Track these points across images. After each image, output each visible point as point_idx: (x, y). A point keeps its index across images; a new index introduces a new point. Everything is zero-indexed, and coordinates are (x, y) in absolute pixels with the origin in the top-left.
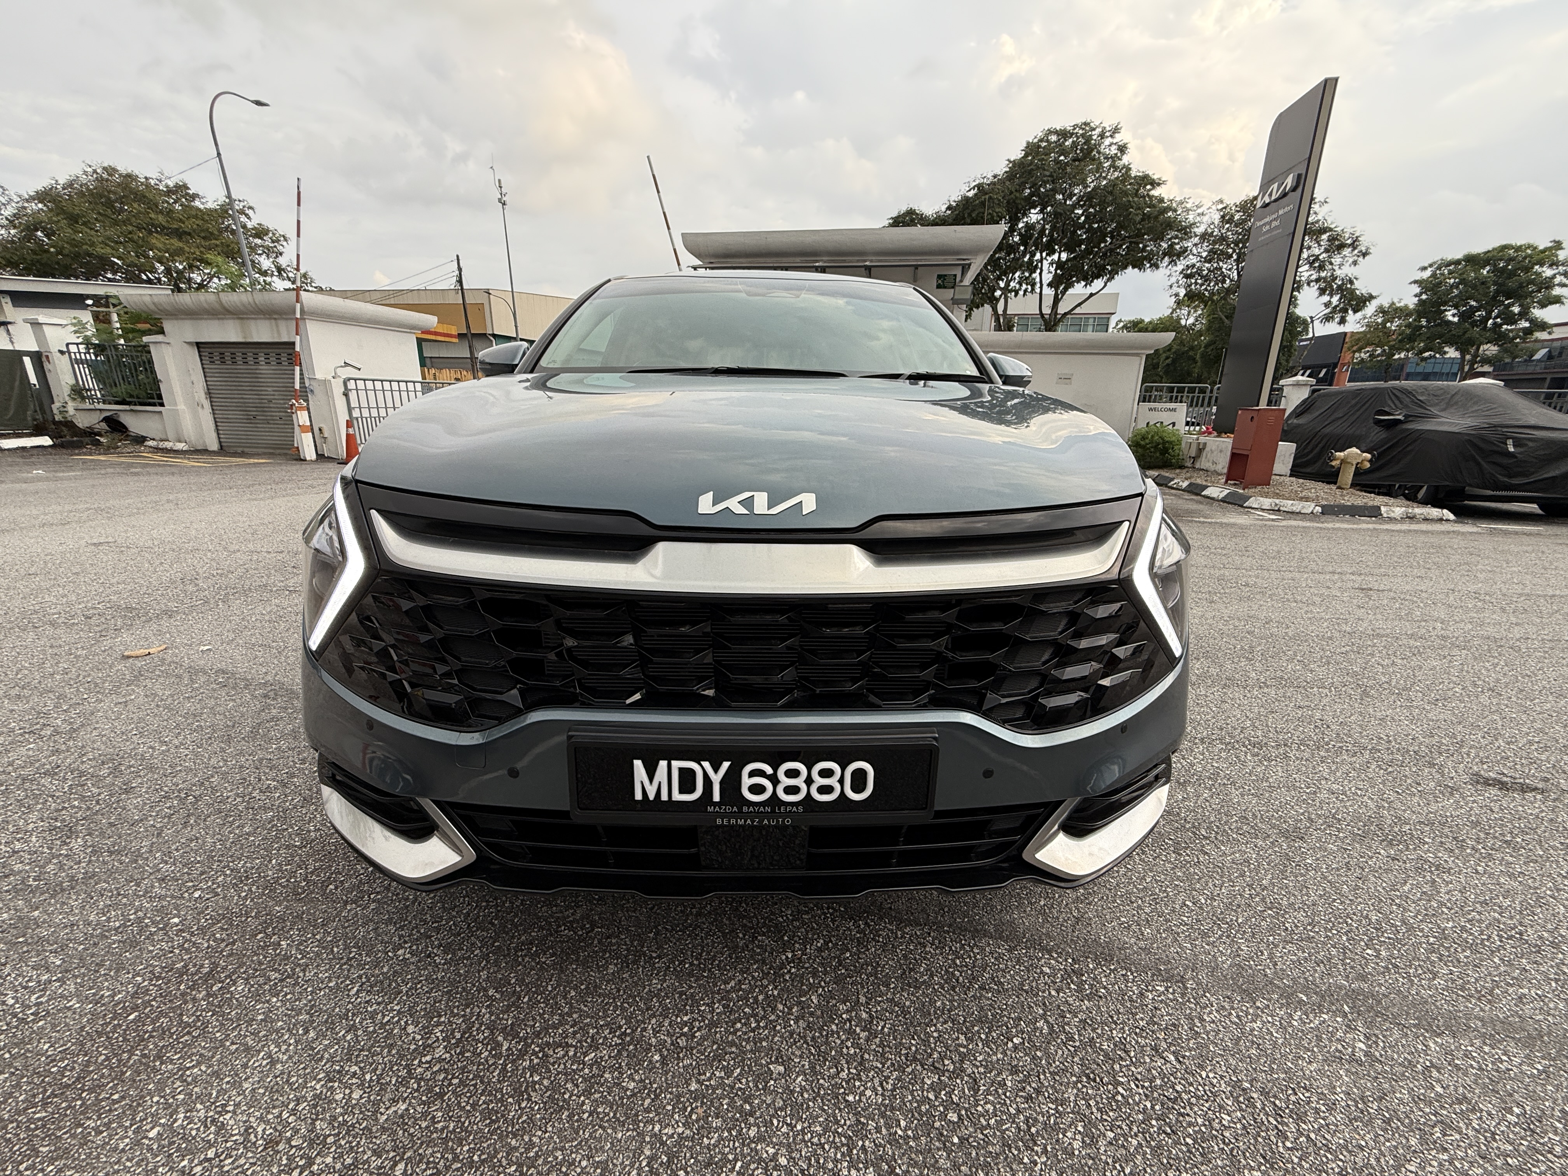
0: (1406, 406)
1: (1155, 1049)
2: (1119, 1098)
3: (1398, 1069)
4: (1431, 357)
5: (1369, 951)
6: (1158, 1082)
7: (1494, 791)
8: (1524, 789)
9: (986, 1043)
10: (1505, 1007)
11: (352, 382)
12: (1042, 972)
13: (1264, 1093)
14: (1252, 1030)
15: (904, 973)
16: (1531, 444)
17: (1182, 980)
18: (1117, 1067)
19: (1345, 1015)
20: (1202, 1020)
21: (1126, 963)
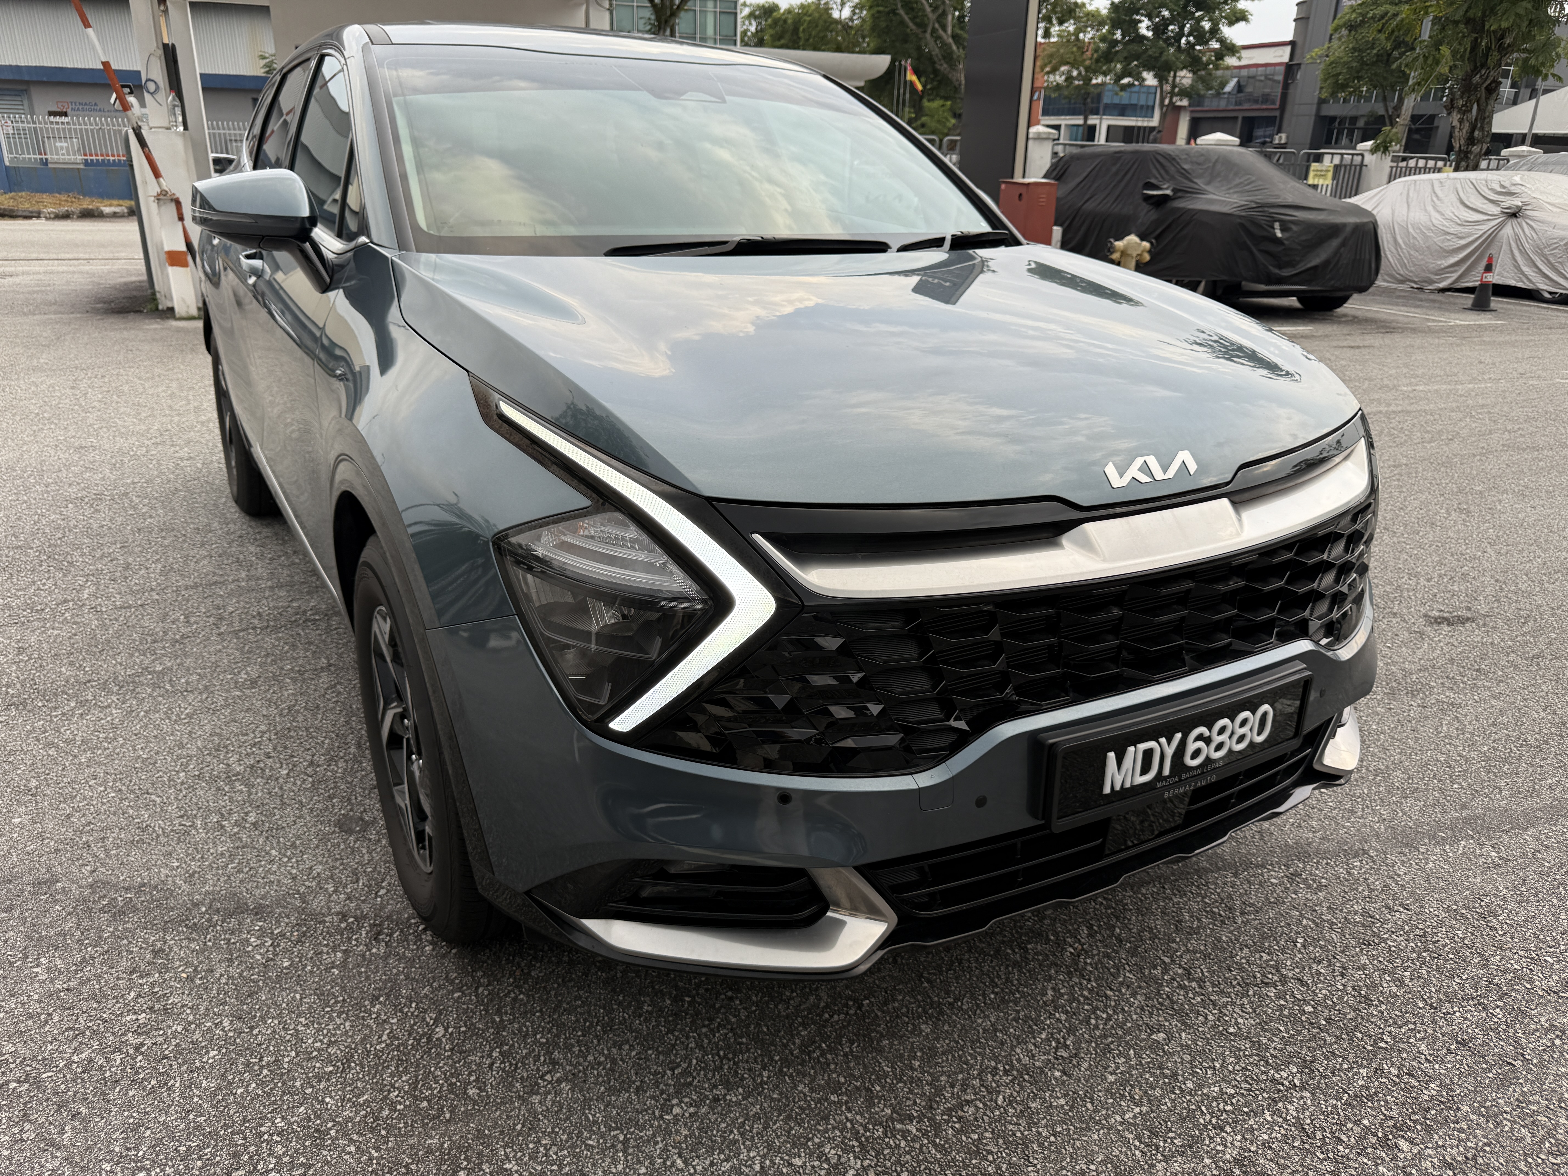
0: (1173, 178)
1: (1388, 907)
2: (1393, 949)
3: (1521, 861)
4: (1130, 85)
5: (1456, 786)
6: (1407, 928)
7: (1446, 629)
8: (1463, 621)
9: (1283, 952)
10: (1547, 797)
12: (1272, 884)
13: (1467, 908)
14: (1431, 869)
15: (1176, 927)
16: (1294, 228)
17: (1365, 852)
18: (1375, 930)
19: (1473, 838)
20: (1399, 875)
21: (1321, 854)
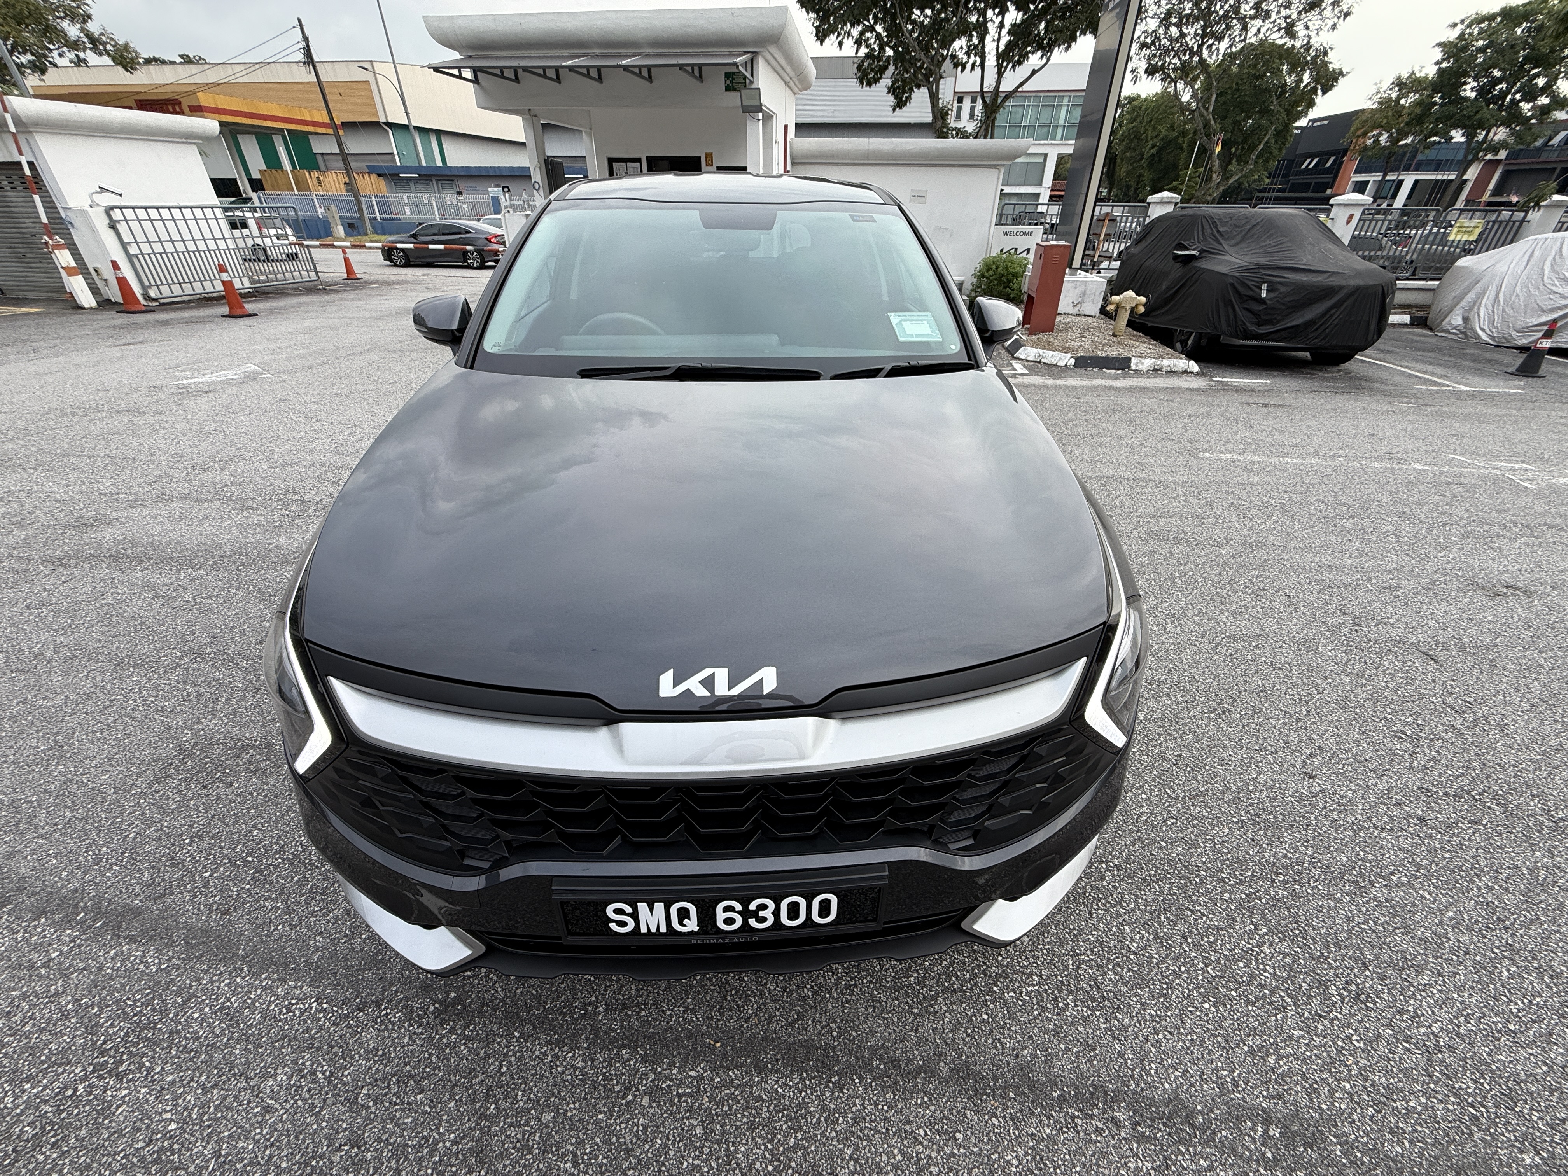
0: (1205, 240)
4: (1436, 143)
11: (117, 211)
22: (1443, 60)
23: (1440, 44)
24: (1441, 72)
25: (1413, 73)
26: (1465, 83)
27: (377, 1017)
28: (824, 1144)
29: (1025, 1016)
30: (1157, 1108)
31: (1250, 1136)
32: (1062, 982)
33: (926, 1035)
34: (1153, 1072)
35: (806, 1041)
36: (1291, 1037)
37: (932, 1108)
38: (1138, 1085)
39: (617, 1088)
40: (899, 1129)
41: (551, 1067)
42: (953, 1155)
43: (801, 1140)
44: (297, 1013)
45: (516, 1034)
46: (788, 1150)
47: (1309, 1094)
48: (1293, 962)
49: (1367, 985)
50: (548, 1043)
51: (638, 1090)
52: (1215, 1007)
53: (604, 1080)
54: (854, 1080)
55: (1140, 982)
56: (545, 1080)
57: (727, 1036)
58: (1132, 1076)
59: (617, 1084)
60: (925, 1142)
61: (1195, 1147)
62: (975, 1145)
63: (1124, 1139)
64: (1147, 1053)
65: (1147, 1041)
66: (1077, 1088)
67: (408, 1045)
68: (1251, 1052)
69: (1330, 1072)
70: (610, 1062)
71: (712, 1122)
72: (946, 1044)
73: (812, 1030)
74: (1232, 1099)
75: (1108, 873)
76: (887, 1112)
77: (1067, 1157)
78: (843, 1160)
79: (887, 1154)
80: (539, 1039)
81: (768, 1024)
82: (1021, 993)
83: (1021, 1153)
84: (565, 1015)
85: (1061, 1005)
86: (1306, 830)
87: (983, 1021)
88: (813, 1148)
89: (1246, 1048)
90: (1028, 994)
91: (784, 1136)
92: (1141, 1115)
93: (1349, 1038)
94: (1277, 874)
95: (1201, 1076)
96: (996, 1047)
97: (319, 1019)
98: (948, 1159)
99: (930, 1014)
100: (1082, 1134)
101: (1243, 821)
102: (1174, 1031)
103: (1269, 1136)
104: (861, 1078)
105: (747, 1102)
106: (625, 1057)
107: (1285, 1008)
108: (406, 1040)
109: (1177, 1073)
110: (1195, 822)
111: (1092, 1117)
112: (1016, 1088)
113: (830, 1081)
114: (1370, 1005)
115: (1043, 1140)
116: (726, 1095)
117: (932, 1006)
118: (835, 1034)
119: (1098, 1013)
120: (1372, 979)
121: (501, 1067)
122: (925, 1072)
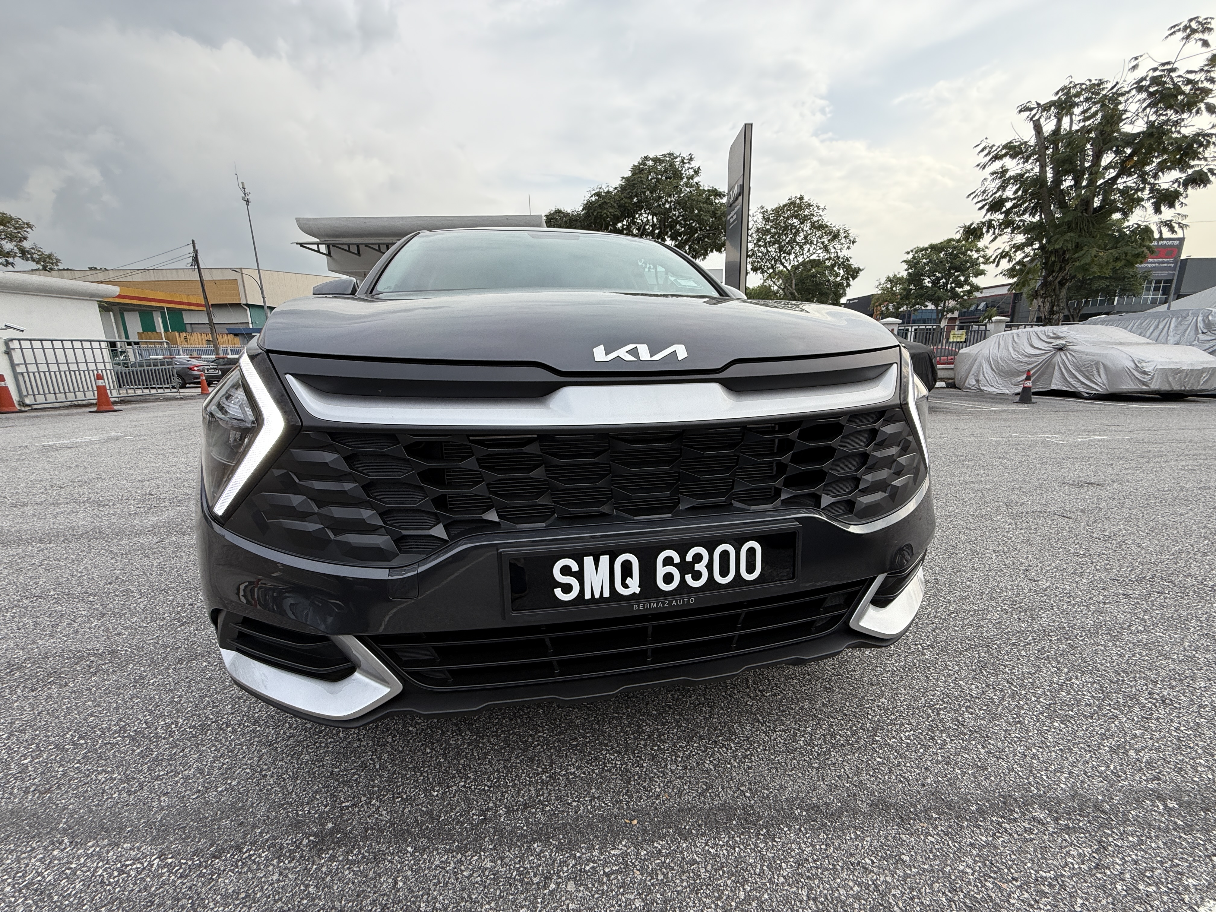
4: (919, 309)
11: (16, 342)
22: (909, 269)
23: (904, 261)
24: (909, 274)
25: (895, 275)
26: (924, 279)
27: (238, 861)
28: (776, 891)
29: (914, 754)
30: (1066, 804)
31: (1155, 811)
32: (931, 725)
33: (833, 782)
34: (1044, 777)
35: (722, 805)
36: (1135, 735)
37: (868, 839)
38: (1038, 790)
39: (536, 880)
40: (845, 863)
41: (456, 874)
42: (907, 876)
43: (751, 891)
44: (133, 873)
45: (409, 849)
46: (741, 903)
47: (1178, 772)
48: (1101, 686)
49: (1165, 694)
50: (447, 852)
51: (560, 877)
52: (1062, 723)
53: (520, 875)
54: (782, 830)
55: (995, 717)
56: (449, 885)
57: (641, 814)
58: (1030, 783)
59: (535, 876)
60: (875, 870)
61: (1117, 828)
62: (924, 863)
63: (1053, 832)
64: (1031, 765)
65: (1026, 756)
66: (988, 801)
67: (278, 881)
68: (1112, 751)
69: (1181, 754)
70: (522, 858)
71: (650, 892)
72: (856, 786)
73: (725, 797)
74: (1122, 787)
75: (925, 651)
76: (826, 850)
77: (1014, 857)
78: (801, 901)
79: (843, 887)
80: (437, 849)
81: (680, 797)
82: (901, 738)
83: (970, 862)
84: (463, 823)
85: (939, 741)
86: (1053, 609)
87: (879, 763)
88: (766, 896)
89: (1107, 749)
90: (908, 738)
91: (732, 891)
92: (1056, 812)
93: (1177, 729)
94: (1051, 636)
95: (1086, 775)
96: (901, 781)
97: (162, 875)
98: (905, 881)
99: (830, 765)
100: (1015, 836)
101: (1005, 609)
102: (1043, 745)
103: (1170, 808)
104: (787, 826)
105: (682, 867)
106: (538, 850)
107: (1117, 717)
108: (276, 877)
109: (1065, 775)
110: (971, 613)
111: (1015, 820)
112: (936, 810)
113: (760, 834)
114: (1178, 706)
115: (984, 846)
116: (658, 865)
117: (828, 759)
118: (748, 795)
119: (973, 743)
120: (1166, 689)
121: (396, 883)
122: (847, 811)
